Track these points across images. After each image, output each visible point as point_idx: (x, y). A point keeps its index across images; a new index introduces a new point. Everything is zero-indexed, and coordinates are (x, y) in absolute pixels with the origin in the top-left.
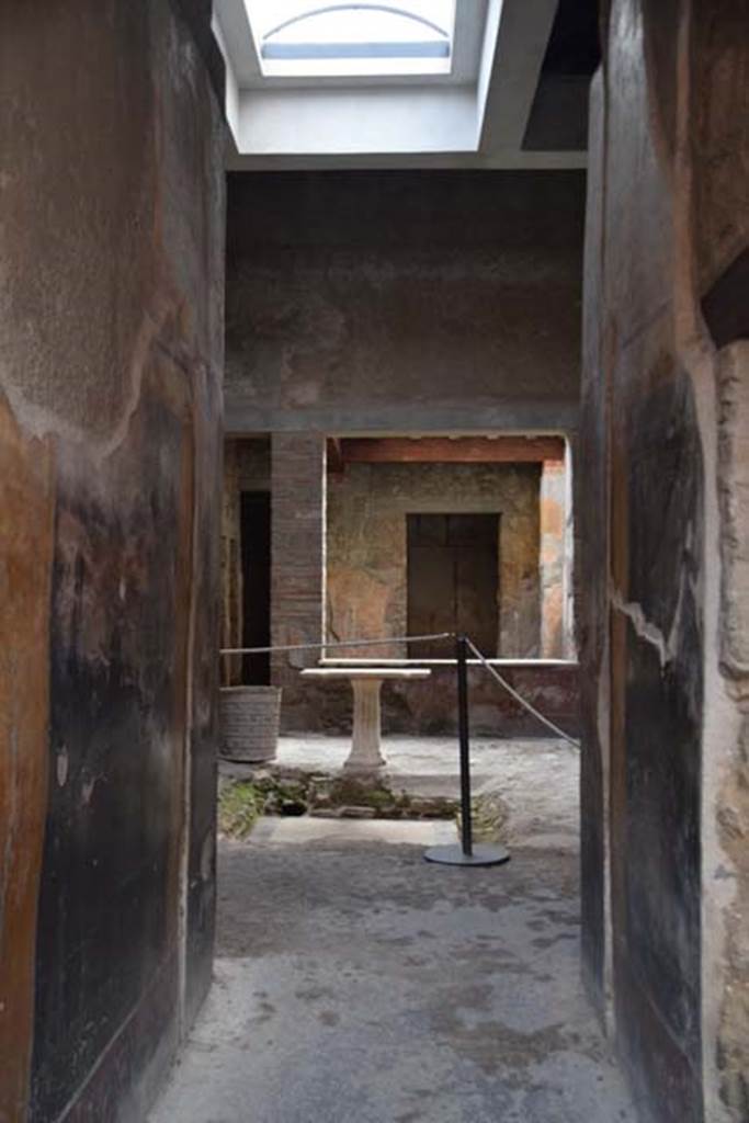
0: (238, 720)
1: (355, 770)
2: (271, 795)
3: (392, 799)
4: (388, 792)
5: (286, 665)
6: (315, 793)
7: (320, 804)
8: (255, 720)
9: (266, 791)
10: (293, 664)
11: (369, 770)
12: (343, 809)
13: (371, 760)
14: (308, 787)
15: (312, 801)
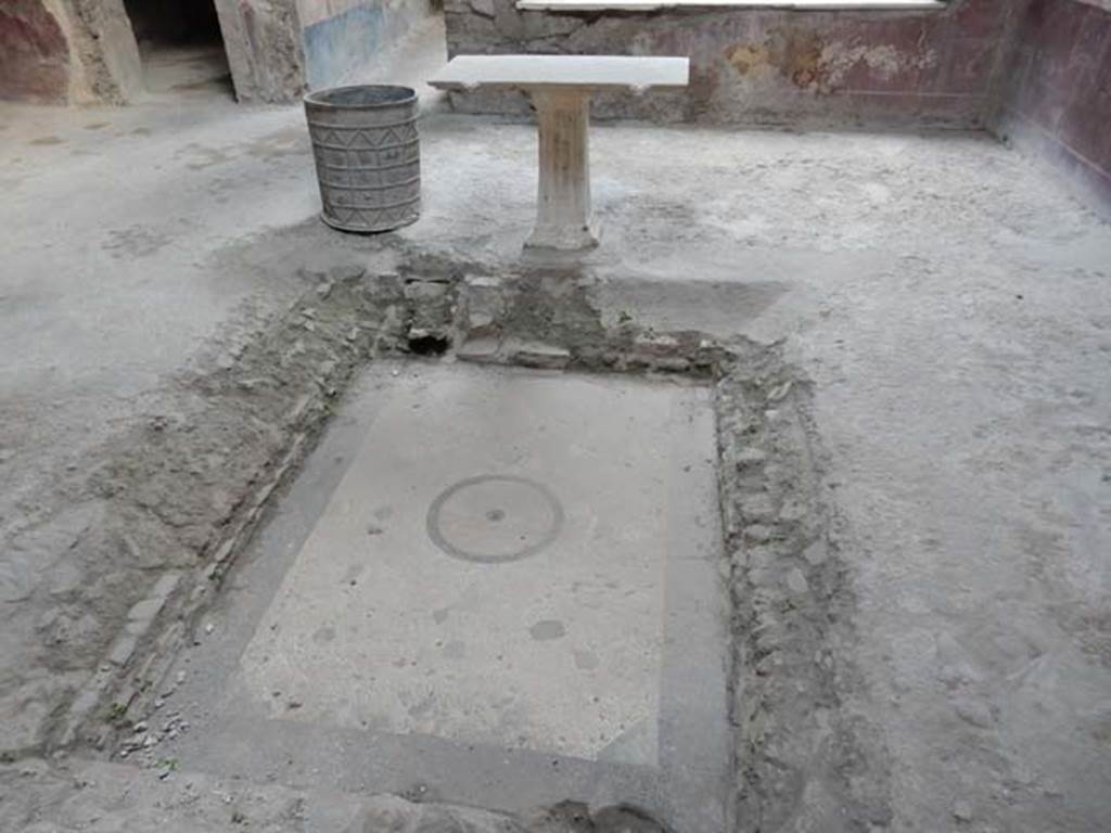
0: (339, 161)
1: (539, 261)
2: (391, 311)
3: (600, 332)
4: (595, 313)
5: (468, 9)
6: (467, 312)
7: (475, 334)
8: (364, 162)
9: (384, 303)
10: (477, 8)
11: (568, 261)
12: (513, 346)
13: (571, 241)
14: (456, 294)
15: (462, 326)
